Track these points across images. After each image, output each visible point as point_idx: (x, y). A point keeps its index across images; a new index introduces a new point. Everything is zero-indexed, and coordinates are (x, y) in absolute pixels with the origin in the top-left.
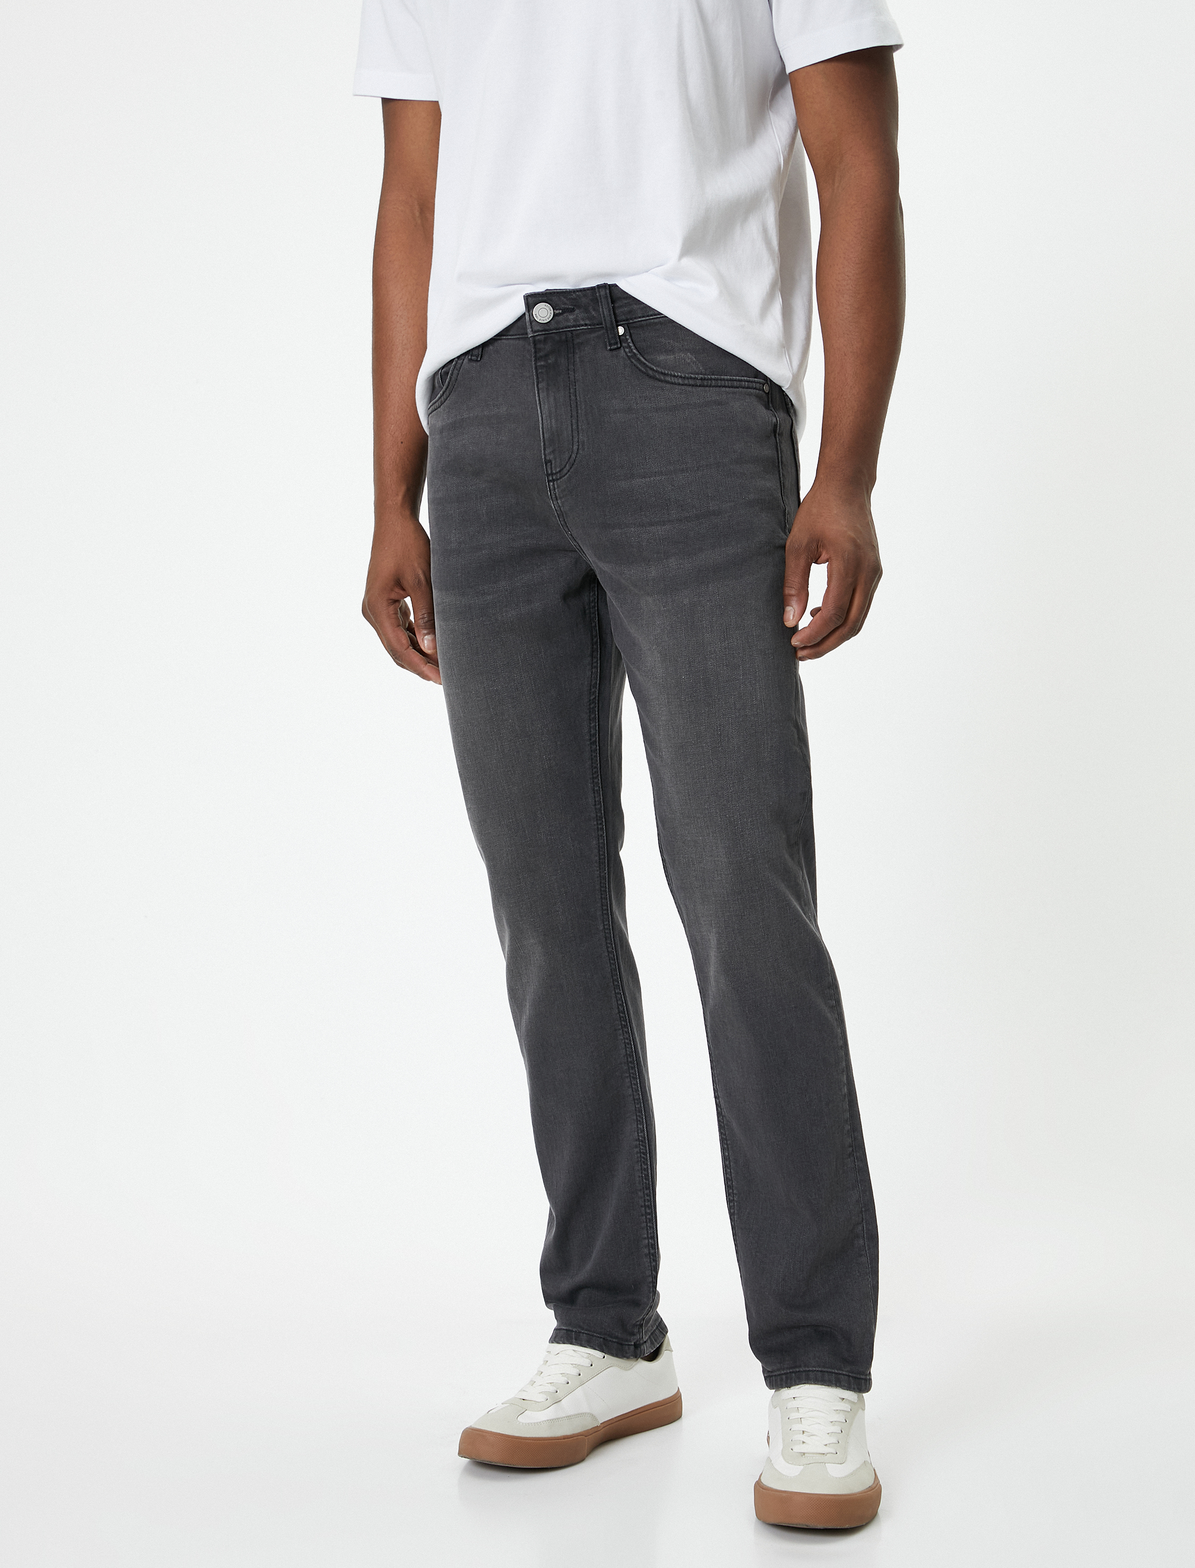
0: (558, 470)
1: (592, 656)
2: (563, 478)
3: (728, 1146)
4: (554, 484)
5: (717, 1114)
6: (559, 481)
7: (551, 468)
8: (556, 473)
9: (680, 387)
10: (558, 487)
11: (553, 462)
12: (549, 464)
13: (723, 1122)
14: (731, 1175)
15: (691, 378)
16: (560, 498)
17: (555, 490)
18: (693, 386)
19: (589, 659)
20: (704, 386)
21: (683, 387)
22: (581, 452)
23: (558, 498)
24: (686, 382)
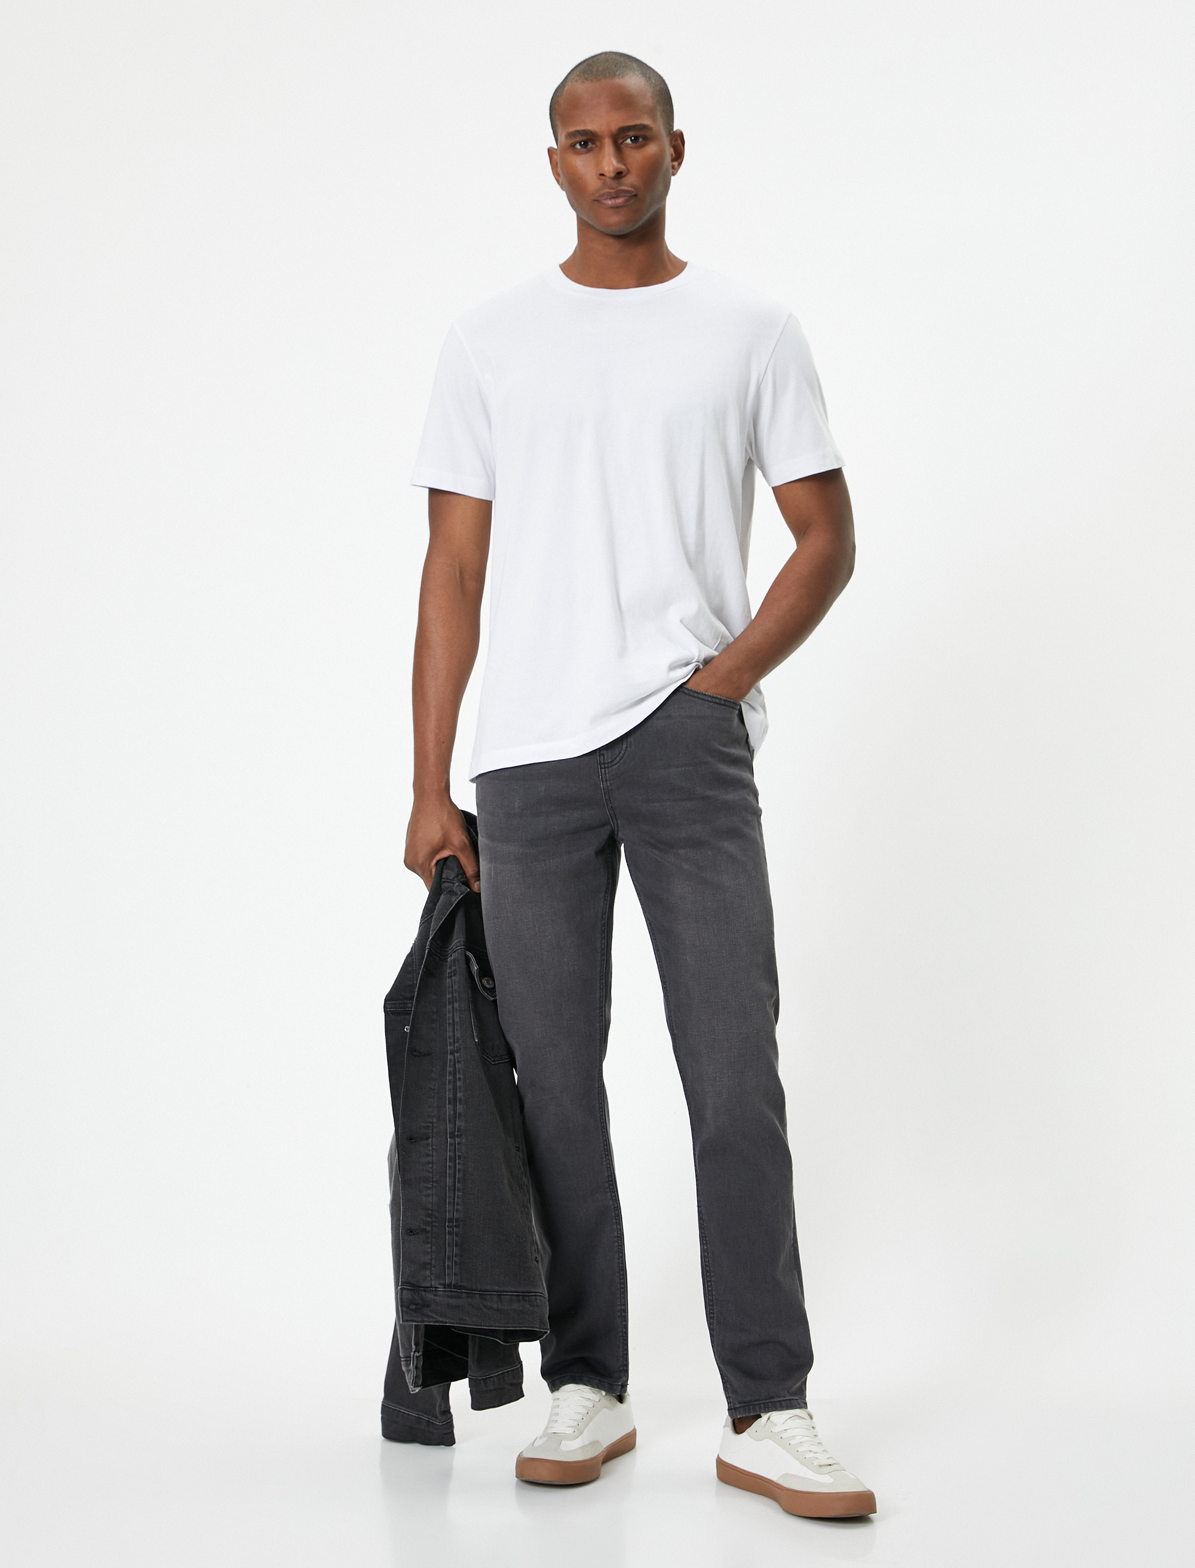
0: (609, 761)
1: (606, 893)
2: (614, 767)
3: (706, 1241)
4: (605, 771)
5: (699, 1219)
6: (610, 769)
7: (604, 759)
8: (608, 763)
9: (709, 703)
10: (609, 773)
11: (606, 755)
12: (602, 756)
13: (703, 1225)
14: (709, 1263)
15: (717, 698)
16: (610, 780)
17: (605, 774)
18: (718, 703)
19: (604, 894)
20: (725, 705)
21: (711, 704)
22: (628, 749)
23: (608, 780)
24: (714, 700)
